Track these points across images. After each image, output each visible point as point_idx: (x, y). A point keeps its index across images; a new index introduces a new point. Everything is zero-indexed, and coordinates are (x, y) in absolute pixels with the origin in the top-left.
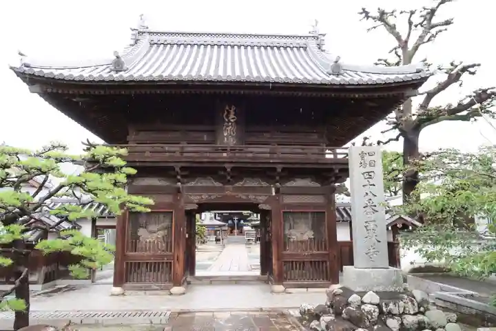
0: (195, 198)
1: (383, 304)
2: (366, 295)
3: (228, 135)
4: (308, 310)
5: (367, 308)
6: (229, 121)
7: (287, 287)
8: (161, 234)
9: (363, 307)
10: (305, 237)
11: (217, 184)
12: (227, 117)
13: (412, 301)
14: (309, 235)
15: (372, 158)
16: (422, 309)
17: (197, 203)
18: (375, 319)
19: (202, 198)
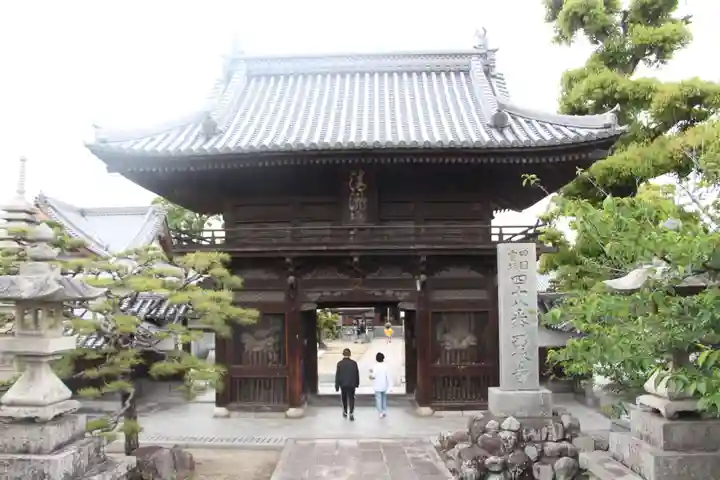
0: (315, 296)
1: (524, 430)
2: (505, 422)
3: (356, 208)
4: (447, 438)
5: (503, 435)
6: (356, 191)
7: (435, 409)
8: (271, 341)
9: (500, 433)
10: (464, 344)
11: (342, 276)
12: (354, 184)
13: (557, 428)
14: (468, 341)
15: (523, 258)
16: (568, 436)
17: (316, 302)
18: (510, 446)
19: (322, 296)
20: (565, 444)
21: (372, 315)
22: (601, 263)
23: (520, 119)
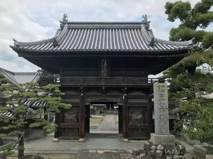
0: (89, 100)
1: (165, 150)
2: (158, 146)
3: (104, 72)
4: (136, 151)
5: (158, 151)
6: (104, 66)
8: (74, 115)
9: (157, 151)
10: (139, 117)
11: (99, 94)
12: (103, 64)
13: (177, 149)
15: (163, 88)
16: (182, 153)
17: (90, 102)
18: (161, 156)
19: (92, 100)
20: (181, 156)
21: (105, 107)
22: (191, 91)
23: (159, 43)
